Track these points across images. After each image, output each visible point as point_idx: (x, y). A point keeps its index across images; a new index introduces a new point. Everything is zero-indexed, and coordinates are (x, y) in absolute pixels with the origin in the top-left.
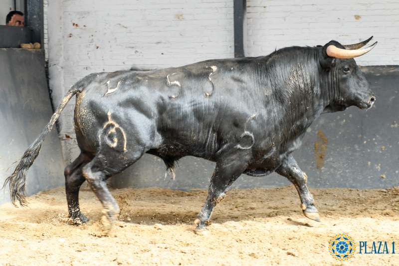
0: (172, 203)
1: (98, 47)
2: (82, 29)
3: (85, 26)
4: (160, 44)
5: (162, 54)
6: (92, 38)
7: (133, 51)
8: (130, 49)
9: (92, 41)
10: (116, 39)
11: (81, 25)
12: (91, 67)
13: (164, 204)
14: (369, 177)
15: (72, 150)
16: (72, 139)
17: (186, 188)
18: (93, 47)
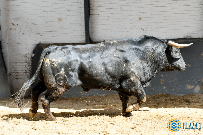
0: (58, 103)
1: (23, 34)
2: (16, 26)
3: (17, 24)
4: (51, 32)
5: (53, 36)
6: (21, 30)
7: (39, 36)
8: (38, 34)
9: (21, 31)
10: (31, 30)
11: (16, 24)
12: (21, 43)
13: (55, 104)
14: (147, 90)
15: (13, 81)
16: (12, 75)
17: (65, 96)
18: (21, 34)
